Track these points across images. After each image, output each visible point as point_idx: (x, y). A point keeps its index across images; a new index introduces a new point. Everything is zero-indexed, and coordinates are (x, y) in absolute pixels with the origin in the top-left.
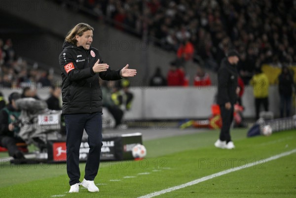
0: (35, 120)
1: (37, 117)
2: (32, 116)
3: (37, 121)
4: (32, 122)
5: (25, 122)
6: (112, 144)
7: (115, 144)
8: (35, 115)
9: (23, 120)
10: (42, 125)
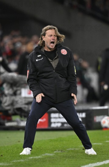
0: (18, 92)
1: (20, 90)
2: (15, 89)
3: (20, 94)
4: (15, 94)
5: (8, 94)
6: (84, 115)
7: (86, 115)
8: (19, 88)
9: (6, 92)
10: (25, 98)
